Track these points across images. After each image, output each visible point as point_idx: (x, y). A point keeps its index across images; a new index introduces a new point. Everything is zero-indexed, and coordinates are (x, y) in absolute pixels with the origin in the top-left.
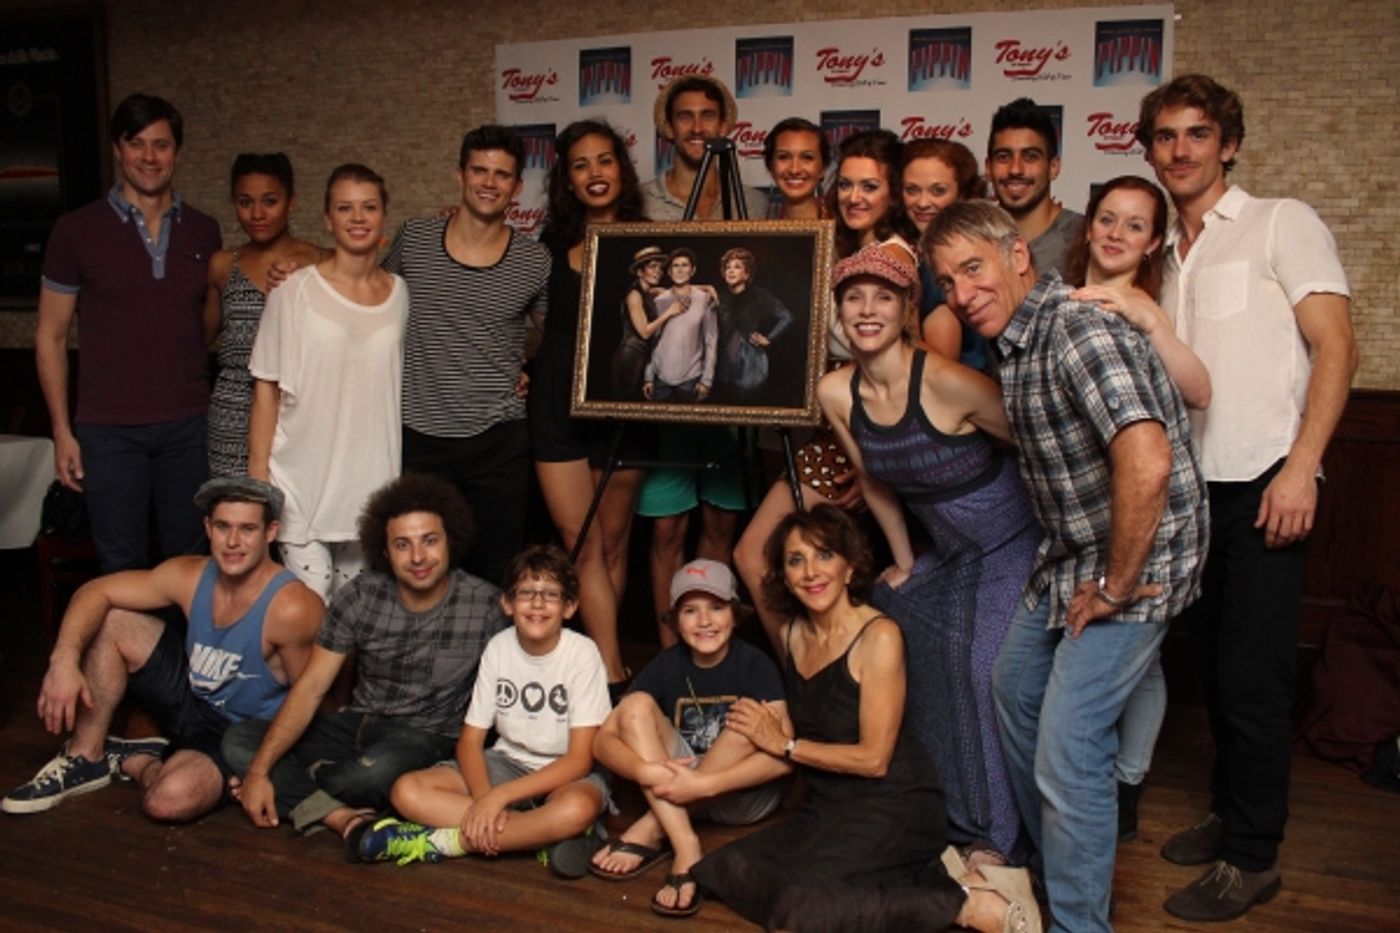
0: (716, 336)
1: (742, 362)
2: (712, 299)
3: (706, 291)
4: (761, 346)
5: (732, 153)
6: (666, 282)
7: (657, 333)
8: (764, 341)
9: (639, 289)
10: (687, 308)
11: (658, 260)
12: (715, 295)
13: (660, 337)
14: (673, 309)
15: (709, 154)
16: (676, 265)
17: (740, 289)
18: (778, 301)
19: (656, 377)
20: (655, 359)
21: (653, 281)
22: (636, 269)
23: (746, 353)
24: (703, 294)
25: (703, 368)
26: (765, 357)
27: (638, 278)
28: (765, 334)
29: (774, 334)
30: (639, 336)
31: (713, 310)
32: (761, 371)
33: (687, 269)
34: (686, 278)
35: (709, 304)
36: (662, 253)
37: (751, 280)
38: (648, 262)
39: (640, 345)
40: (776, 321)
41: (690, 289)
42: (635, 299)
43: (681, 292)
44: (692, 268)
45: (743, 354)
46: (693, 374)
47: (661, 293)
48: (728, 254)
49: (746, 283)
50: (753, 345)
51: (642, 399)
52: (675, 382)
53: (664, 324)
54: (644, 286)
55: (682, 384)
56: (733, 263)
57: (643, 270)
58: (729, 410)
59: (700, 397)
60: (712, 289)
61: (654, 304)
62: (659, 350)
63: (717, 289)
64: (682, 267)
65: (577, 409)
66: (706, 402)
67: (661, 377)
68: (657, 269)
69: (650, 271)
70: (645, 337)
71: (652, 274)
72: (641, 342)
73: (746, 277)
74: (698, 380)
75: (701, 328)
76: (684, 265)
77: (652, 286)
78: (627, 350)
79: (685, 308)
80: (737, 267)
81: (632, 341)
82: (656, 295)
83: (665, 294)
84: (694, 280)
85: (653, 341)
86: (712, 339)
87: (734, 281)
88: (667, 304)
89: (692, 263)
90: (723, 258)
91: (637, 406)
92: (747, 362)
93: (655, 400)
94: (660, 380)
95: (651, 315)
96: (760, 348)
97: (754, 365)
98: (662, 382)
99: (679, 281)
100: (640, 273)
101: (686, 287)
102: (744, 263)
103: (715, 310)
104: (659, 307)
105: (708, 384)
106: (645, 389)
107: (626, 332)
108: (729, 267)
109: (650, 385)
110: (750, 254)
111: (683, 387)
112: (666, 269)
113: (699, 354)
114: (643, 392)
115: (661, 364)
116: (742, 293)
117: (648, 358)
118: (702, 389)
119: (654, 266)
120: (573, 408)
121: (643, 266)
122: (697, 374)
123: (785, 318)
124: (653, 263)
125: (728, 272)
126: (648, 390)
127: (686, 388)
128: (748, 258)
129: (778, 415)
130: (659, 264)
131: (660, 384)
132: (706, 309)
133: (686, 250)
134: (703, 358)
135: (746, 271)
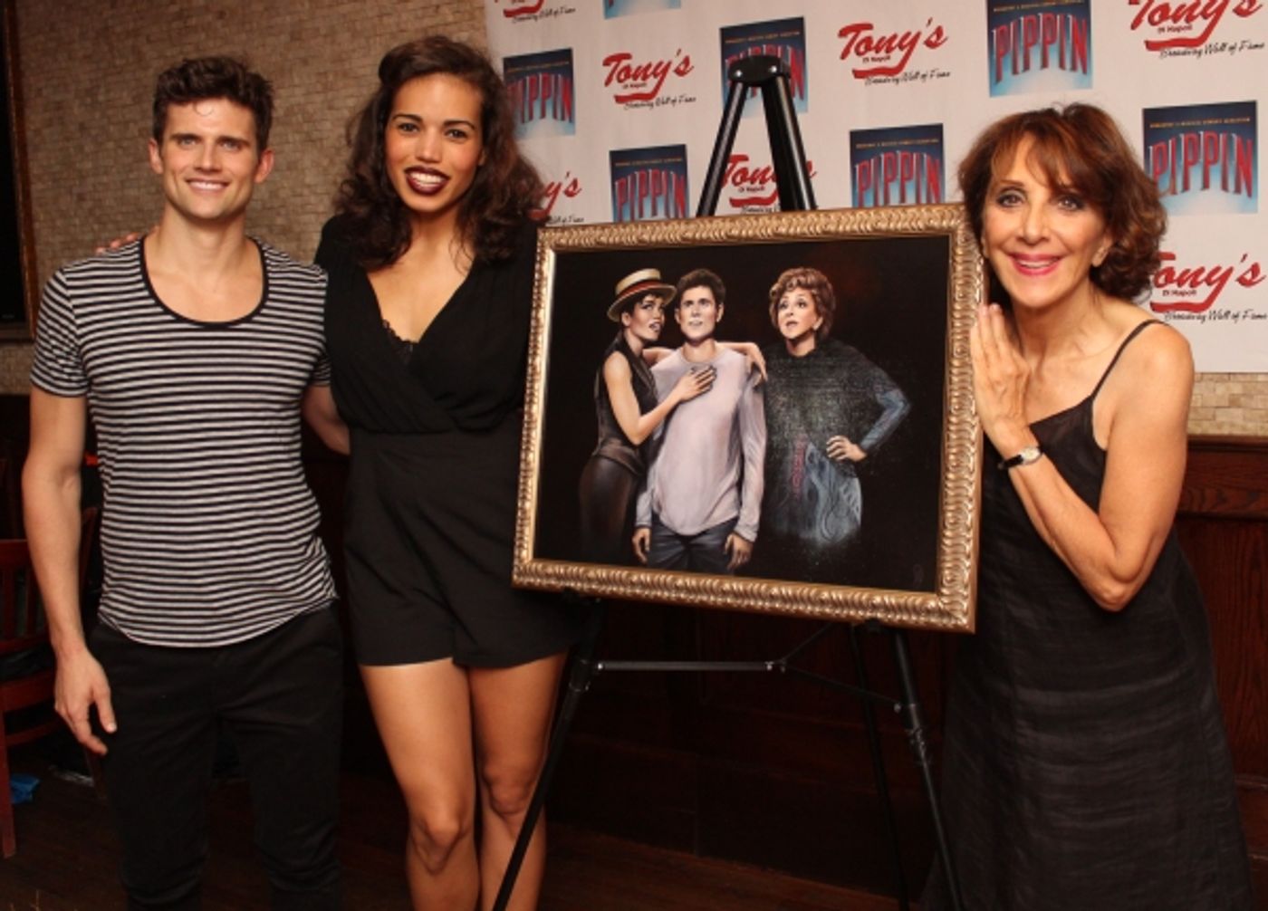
0: (763, 442)
1: (813, 494)
2: (755, 367)
3: (743, 352)
4: (848, 461)
5: (780, 81)
6: (672, 336)
7: (657, 436)
8: (854, 452)
9: (624, 348)
10: (710, 384)
11: (657, 293)
12: (761, 362)
13: (661, 440)
14: (685, 387)
15: (740, 86)
16: (690, 303)
17: (806, 347)
18: (879, 373)
19: (655, 517)
20: (654, 481)
21: (650, 334)
22: (619, 311)
23: (820, 476)
24: (739, 356)
25: (739, 503)
26: (856, 482)
27: (623, 327)
28: (856, 440)
29: (872, 438)
30: (625, 441)
31: (756, 389)
32: (849, 512)
33: (708, 310)
34: (708, 327)
35: (750, 377)
36: (664, 280)
37: (826, 330)
38: (640, 297)
39: (629, 457)
40: (877, 411)
41: (714, 348)
42: (617, 369)
43: (698, 354)
44: (717, 308)
45: (814, 478)
46: (722, 515)
47: (665, 356)
48: (783, 277)
49: (817, 334)
50: (833, 461)
51: (632, 562)
52: (689, 530)
53: (669, 416)
54: (634, 344)
55: (704, 533)
56: (792, 296)
57: (631, 312)
58: (787, 589)
59: (737, 560)
60: (752, 347)
61: (651, 379)
62: (660, 468)
63: (761, 348)
64: (699, 309)
65: (520, 574)
66: (743, 572)
67: (663, 518)
68: (656, 312)
69: (642, 314)
70: (636, 441)
71: (646, 322)
72: (628, 450)
73: (816, 327)
74: (730, 526)
75: (736, 423)
76: (703, 301)
77: (648, 344)
78: (605, 464)
79: (706, 386)
80: (801, 304)
81: (612, 447)
82: (653, 361)
83: (669, 360)
84: (722, 332)
85: (649, 449)
86: (756, 449)
87: (792, 333)
88: (673, 378)
89: (718, 299)
90: (775, 288)
91: (620, 573)
92: (823, 494)
93: (653, 565)
94: (662, 525)
95: (646, 401)
96: (848, 469)
97: (835, 500)
98: (666, 528)
99: (694, 333)
100: (626, 321)
101: (708, 343)
102: (814, 296)
103: (761, 388)
104: (659, 385)
105: (751, 535)
106: (636, 540)
107: (604, 430)
108: (784, 306)
109: (645, 532)
110: (825, 279)
111: (705, 539)
112: (671, 310)
113: (732, 477)
114: (632, 546)
115: (664, 496)
116: (809, 356)
117: (641, 483)
118: (738, 545)
119: (651, 304)
120: (516, 570)
121: (629, 306)
122: (733, 514)
123: (895, 404)
124: (648, 298)
125: (782, 313)
126: (643, 540)
127: (708, 541)
128: (820, 286)
129: (884, 603)
130: (659, 301)
131: (663, 533)
132: (744, 389)
133: (707, 272)
134: (739, 485)
135: (818, 312)
